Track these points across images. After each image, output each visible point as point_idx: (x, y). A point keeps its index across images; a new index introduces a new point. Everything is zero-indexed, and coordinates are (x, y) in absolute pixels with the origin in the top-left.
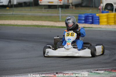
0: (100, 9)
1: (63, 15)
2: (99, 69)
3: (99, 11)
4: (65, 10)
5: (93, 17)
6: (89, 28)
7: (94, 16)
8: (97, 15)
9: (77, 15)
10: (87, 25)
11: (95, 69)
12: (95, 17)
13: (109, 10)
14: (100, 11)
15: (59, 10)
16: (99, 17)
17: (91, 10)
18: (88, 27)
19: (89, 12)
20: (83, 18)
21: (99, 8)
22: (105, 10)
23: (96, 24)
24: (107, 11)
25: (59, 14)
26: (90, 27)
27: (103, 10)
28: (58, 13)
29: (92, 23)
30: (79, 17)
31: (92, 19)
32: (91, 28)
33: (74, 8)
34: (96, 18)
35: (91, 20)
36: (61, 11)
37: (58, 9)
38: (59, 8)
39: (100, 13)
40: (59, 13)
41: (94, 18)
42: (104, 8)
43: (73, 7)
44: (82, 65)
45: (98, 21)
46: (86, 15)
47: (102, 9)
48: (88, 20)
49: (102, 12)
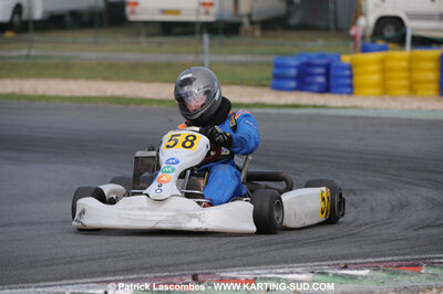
0: (354, 38)
1: (218, 58)
2: (353, 261)
3: (351, 44)
4: (225, 40)
5: (328, 67)
6: (315, 107)
7: (334, 64)
8: (346, 59)
9: (271, 59)
10: (306, 98)
11: (336, 262)
12: (337, 68)
13: (388, 40)
14: (355, 46)
15: (201, 39)
16: (350, 68)
17: (320, 42)
18: (311, 103)
19: (314, 47)
20: (293, 72)
21: (353, 31)
22: (373, 41)
23: (341, 93)
24: (380, 43)
25: (200, 58)
26: (317, 104)
27: (368, 40)
28: (197, 53)
29: (326, 89)
30: (278, 66)
31: (327, 74)
32: (323, 107)
33: (258, 32)
34: (339, 72)
35: (321, 79)
36: (211, 45)
37: (197, 37)
38: (201, 33)
39: (355, 52)
40: (203, 53)
41: (333, 72)
42: (369, 32)
43: (254, 31)
44: (290, 248)
45: (348, 81)
46: (304, 59)
47: (363, 37)
48: (309, 79)
49: (365, 50)
